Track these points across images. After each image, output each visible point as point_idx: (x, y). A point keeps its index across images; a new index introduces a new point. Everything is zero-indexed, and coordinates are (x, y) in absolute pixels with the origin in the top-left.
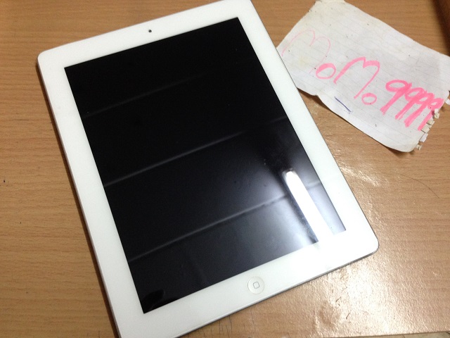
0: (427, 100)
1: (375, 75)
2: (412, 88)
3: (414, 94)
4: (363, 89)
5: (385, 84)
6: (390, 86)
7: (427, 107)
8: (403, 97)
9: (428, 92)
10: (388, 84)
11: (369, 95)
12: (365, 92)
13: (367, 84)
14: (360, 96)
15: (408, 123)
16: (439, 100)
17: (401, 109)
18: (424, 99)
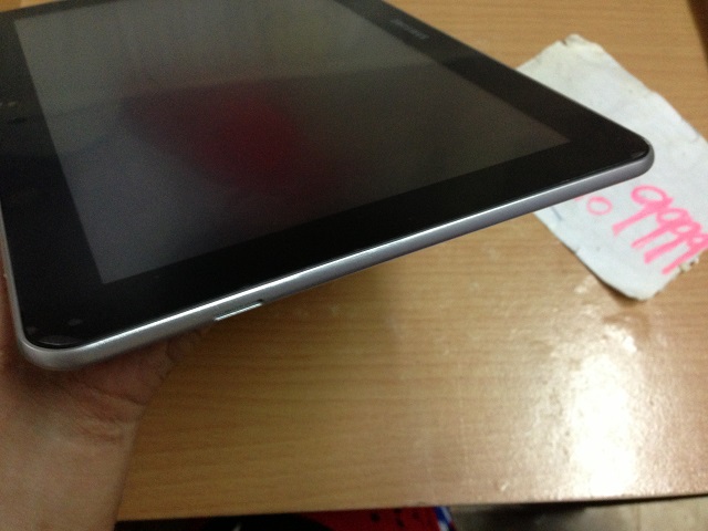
0: (688, 232)
2: (672, 206)
3: (670, 217)
5: (632, 188)
6: (639, 194)
7: (685, 242)
9: (694, 220)
10: (636, 190)
11: (601, 199)
15: (649, 258)
18: (684, 229)
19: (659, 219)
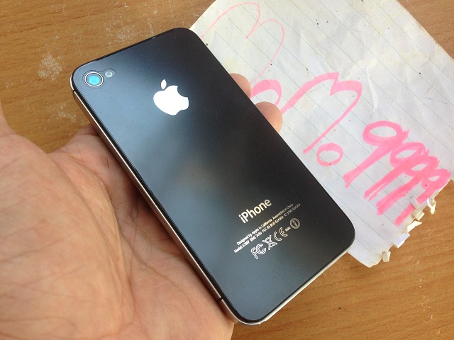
0: (424, 170)
1: (349, 110)
2: (405, 141)
3: (406, 154)
4: (324, 135)
5: (364, 127)
6: (371, 131)
7: (420, 184)
8: (387, 158)
9: (430, 155)
10: (369, 128)
11: (331, 147)
12: (325, 141)
13: (333, 126)
14: (316, 148)
15: (382, 208)
16: (445, 173)
17: (377, 181)
18: (420, 167)
19: (393, 160)
